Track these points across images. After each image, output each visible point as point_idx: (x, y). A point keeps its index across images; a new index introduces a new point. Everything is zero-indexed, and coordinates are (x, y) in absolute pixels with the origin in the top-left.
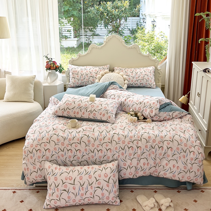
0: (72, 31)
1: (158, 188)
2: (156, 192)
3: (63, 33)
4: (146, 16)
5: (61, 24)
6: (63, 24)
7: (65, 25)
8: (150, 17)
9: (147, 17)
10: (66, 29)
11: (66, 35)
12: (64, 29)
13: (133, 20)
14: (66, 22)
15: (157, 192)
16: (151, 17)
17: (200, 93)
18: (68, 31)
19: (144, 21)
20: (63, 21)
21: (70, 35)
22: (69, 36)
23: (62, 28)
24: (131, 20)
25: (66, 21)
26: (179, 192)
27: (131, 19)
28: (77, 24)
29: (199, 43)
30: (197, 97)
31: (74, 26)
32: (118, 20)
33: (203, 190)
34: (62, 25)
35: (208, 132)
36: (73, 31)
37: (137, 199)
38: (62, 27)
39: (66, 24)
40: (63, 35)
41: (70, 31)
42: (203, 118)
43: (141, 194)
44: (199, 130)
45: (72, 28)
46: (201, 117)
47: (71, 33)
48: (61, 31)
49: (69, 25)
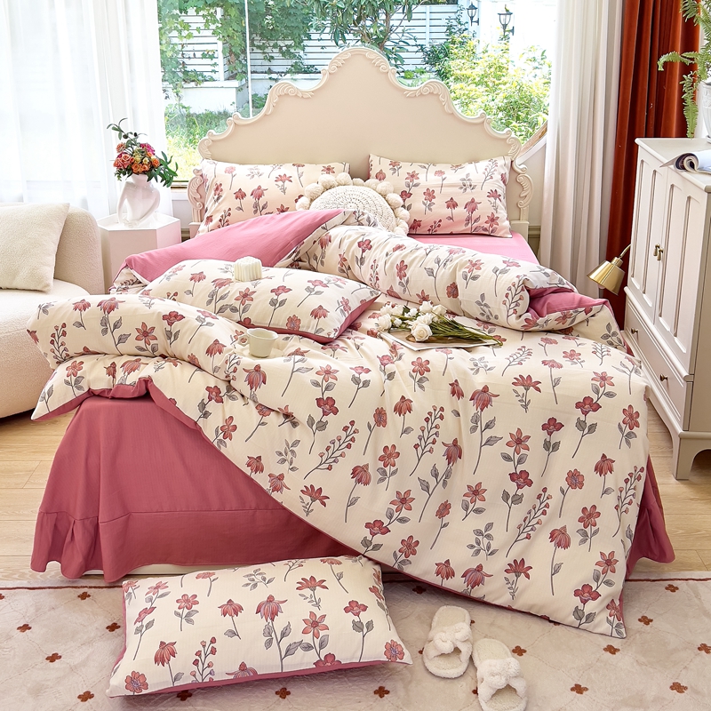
0: (220, 54)
3: (187, 61)
5: (180, 32)
7: (195, 33)
9: (482, 3)
10: (197, 47)
11: (199, 69)
12: (190, 47)
13: (434, 16)
14: (198, 25)
17: (662, 248)
18: (204, 56)
20: (187, 20)
21: (213, 71)
22: (210, 74)
23: (183, 47)
24: (428, 16)
27: (428, 13)
28: (237, 31)
29: (661, 69)
30: (653, 259)
31: (228, 36)
32: (380, 14)
34: (185, 33)
35: (691, 380)
36: (224, 54)
38: (185, 41)
39: (198, 30)
40: (188, 68)
41: (212, 57)
44: (662, 379)
45: (220, 43)
46: (668, 329)
47: (215, 64)
48: (180, 56)
49: (209, 33)
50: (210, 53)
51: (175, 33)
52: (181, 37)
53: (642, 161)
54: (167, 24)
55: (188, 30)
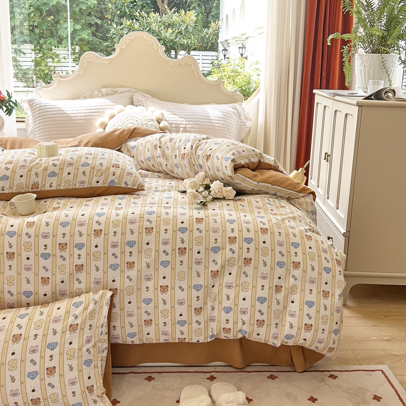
1: (218, 369)
2: (212, 378)
4: (229, 43)
5: (53, 59)
6: (57, 59)
7: (63, 60)
8: (236, 43)
9: (231, 47)
10: (64, 69)
12: (59, 68)
13: (205, 58)
14: (65, 56)
15: (215, 378)
16: (238, 42)
17: (329, 153)
19: (225, 56)
20: (58, 52)
23: (55, 68)
24: (201, 58)
25: (66, 52)
26: (272, 377)
27: (201, 56)
29: (329, 44)
30: (324, 162)
32: (172, 52)
33: (335, 374)
34: (56, 60)
35: (347, 236)
38: (56, 64)
42: (337, 208)
44: (329, 238)
46: (333, 205)
48: (53, 73)
49: (71, 60)
51: (50, 60)
52: (53, 62)
53: (317, 103)
54: (45, 54)
55: (58, 58)
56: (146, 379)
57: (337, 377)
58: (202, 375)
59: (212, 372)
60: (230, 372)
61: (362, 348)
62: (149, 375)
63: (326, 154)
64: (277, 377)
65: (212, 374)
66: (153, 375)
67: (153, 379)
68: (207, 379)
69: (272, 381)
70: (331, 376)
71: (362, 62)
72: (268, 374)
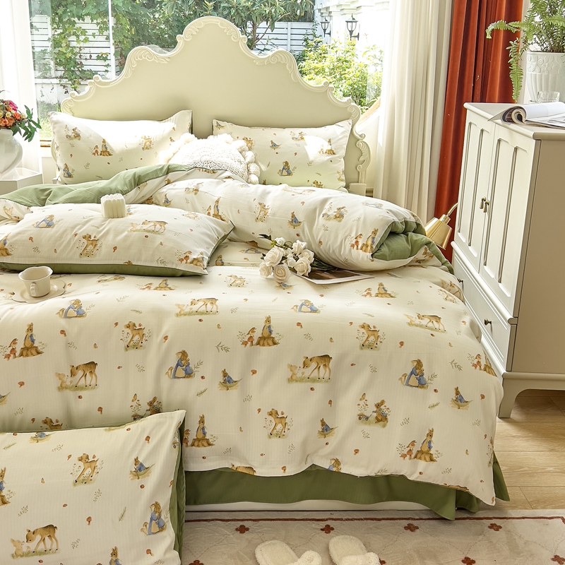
0: (112, 58)
1: (336, 516)
2: (328, 529)
3: (84, 62)
5: (78, 36)
6: (84, 37)
7: (91, 38)
8: (342, 13)
9: (334, 18)
10: (93, 50)
11: (94, 69)
12: (87, 50)
13: (295, 31)
14: (94, 31)
16: (345, 12)
17: (488, 199)
18: (99, 58)
19: (325, 30)
20: (84, 27)
21: (107, 71)
22: (104, 73)
23: (80, 50)
24: (289, 31)
25: (95, 27)
26: (411, 528)
27: (289, 29)
28: (127, 38)
29: (489, 37)
30: (479, 212)
31: (120, 42)
32: (248, 24)
34: (82, 38)
35: (515, 322)
36: (116, 57)
37: (255, 558)
39: (94, 35)
40: (85, 68)
41: (105, 59)
42: (500, 282)
43: (274, 539)
44: (486, 323)
45: (113, 48)
46: (493, 276)
47: (108, 65)
48: (78, 57)
49: (103, 38)
50: (104, 56)
51: (73, 38)
52: (78, 41)
53: (470, 124)
54: (66, 30)
55: (85, 35)
56: (237, 530)
57: (501, 528)
58: (314, 524)
59: (327, 520)
60: (352, 520)
61: (535, 484)
62: (241, 523)
63: (483, 200)
64: (417, 528)
65: (329, 523)
66: (246, 524)
67: (248, 529)
68: (322, 530)
69: (412, 533)
70: (492, 526)
71: (537, 65)
72: (405, 523)
